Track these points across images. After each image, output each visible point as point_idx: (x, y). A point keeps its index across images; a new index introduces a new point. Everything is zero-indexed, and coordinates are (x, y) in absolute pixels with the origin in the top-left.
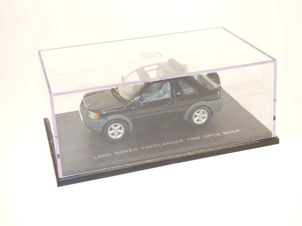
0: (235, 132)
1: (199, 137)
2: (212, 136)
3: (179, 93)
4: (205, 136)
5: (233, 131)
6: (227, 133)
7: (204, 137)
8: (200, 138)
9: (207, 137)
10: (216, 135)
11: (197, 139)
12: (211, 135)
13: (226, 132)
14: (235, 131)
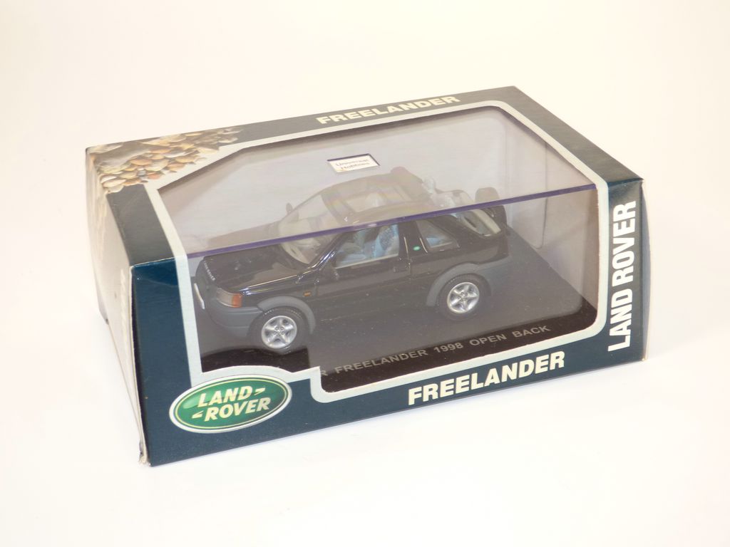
0: (539, 332)
1: (460, 344)
2: (488, 340)
3: (417, 248)
4: (473, 342)
5: (534, 330)
6: (521, 335)
7: (472, 344)
8: (462, 347)
9: (478, 343)
10: (497, 339)
11: (456, 348)
12: (486, 340)
13: (519, 333)
14: (540, 330)
